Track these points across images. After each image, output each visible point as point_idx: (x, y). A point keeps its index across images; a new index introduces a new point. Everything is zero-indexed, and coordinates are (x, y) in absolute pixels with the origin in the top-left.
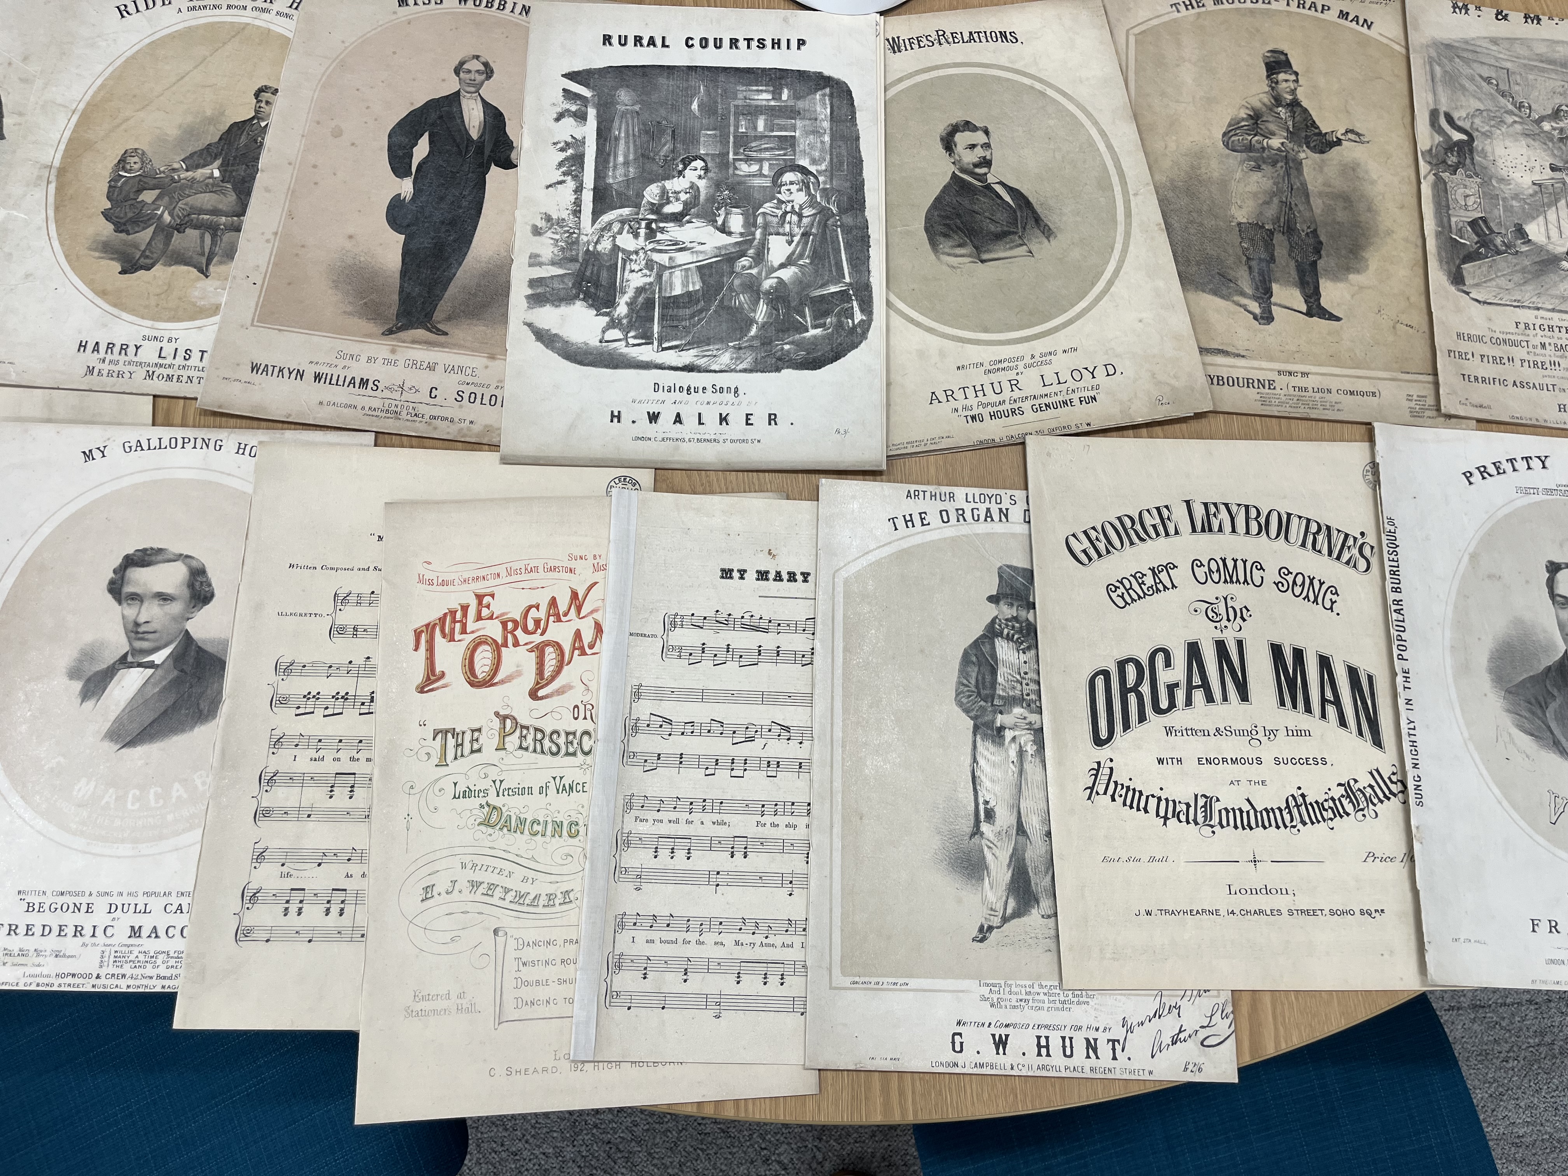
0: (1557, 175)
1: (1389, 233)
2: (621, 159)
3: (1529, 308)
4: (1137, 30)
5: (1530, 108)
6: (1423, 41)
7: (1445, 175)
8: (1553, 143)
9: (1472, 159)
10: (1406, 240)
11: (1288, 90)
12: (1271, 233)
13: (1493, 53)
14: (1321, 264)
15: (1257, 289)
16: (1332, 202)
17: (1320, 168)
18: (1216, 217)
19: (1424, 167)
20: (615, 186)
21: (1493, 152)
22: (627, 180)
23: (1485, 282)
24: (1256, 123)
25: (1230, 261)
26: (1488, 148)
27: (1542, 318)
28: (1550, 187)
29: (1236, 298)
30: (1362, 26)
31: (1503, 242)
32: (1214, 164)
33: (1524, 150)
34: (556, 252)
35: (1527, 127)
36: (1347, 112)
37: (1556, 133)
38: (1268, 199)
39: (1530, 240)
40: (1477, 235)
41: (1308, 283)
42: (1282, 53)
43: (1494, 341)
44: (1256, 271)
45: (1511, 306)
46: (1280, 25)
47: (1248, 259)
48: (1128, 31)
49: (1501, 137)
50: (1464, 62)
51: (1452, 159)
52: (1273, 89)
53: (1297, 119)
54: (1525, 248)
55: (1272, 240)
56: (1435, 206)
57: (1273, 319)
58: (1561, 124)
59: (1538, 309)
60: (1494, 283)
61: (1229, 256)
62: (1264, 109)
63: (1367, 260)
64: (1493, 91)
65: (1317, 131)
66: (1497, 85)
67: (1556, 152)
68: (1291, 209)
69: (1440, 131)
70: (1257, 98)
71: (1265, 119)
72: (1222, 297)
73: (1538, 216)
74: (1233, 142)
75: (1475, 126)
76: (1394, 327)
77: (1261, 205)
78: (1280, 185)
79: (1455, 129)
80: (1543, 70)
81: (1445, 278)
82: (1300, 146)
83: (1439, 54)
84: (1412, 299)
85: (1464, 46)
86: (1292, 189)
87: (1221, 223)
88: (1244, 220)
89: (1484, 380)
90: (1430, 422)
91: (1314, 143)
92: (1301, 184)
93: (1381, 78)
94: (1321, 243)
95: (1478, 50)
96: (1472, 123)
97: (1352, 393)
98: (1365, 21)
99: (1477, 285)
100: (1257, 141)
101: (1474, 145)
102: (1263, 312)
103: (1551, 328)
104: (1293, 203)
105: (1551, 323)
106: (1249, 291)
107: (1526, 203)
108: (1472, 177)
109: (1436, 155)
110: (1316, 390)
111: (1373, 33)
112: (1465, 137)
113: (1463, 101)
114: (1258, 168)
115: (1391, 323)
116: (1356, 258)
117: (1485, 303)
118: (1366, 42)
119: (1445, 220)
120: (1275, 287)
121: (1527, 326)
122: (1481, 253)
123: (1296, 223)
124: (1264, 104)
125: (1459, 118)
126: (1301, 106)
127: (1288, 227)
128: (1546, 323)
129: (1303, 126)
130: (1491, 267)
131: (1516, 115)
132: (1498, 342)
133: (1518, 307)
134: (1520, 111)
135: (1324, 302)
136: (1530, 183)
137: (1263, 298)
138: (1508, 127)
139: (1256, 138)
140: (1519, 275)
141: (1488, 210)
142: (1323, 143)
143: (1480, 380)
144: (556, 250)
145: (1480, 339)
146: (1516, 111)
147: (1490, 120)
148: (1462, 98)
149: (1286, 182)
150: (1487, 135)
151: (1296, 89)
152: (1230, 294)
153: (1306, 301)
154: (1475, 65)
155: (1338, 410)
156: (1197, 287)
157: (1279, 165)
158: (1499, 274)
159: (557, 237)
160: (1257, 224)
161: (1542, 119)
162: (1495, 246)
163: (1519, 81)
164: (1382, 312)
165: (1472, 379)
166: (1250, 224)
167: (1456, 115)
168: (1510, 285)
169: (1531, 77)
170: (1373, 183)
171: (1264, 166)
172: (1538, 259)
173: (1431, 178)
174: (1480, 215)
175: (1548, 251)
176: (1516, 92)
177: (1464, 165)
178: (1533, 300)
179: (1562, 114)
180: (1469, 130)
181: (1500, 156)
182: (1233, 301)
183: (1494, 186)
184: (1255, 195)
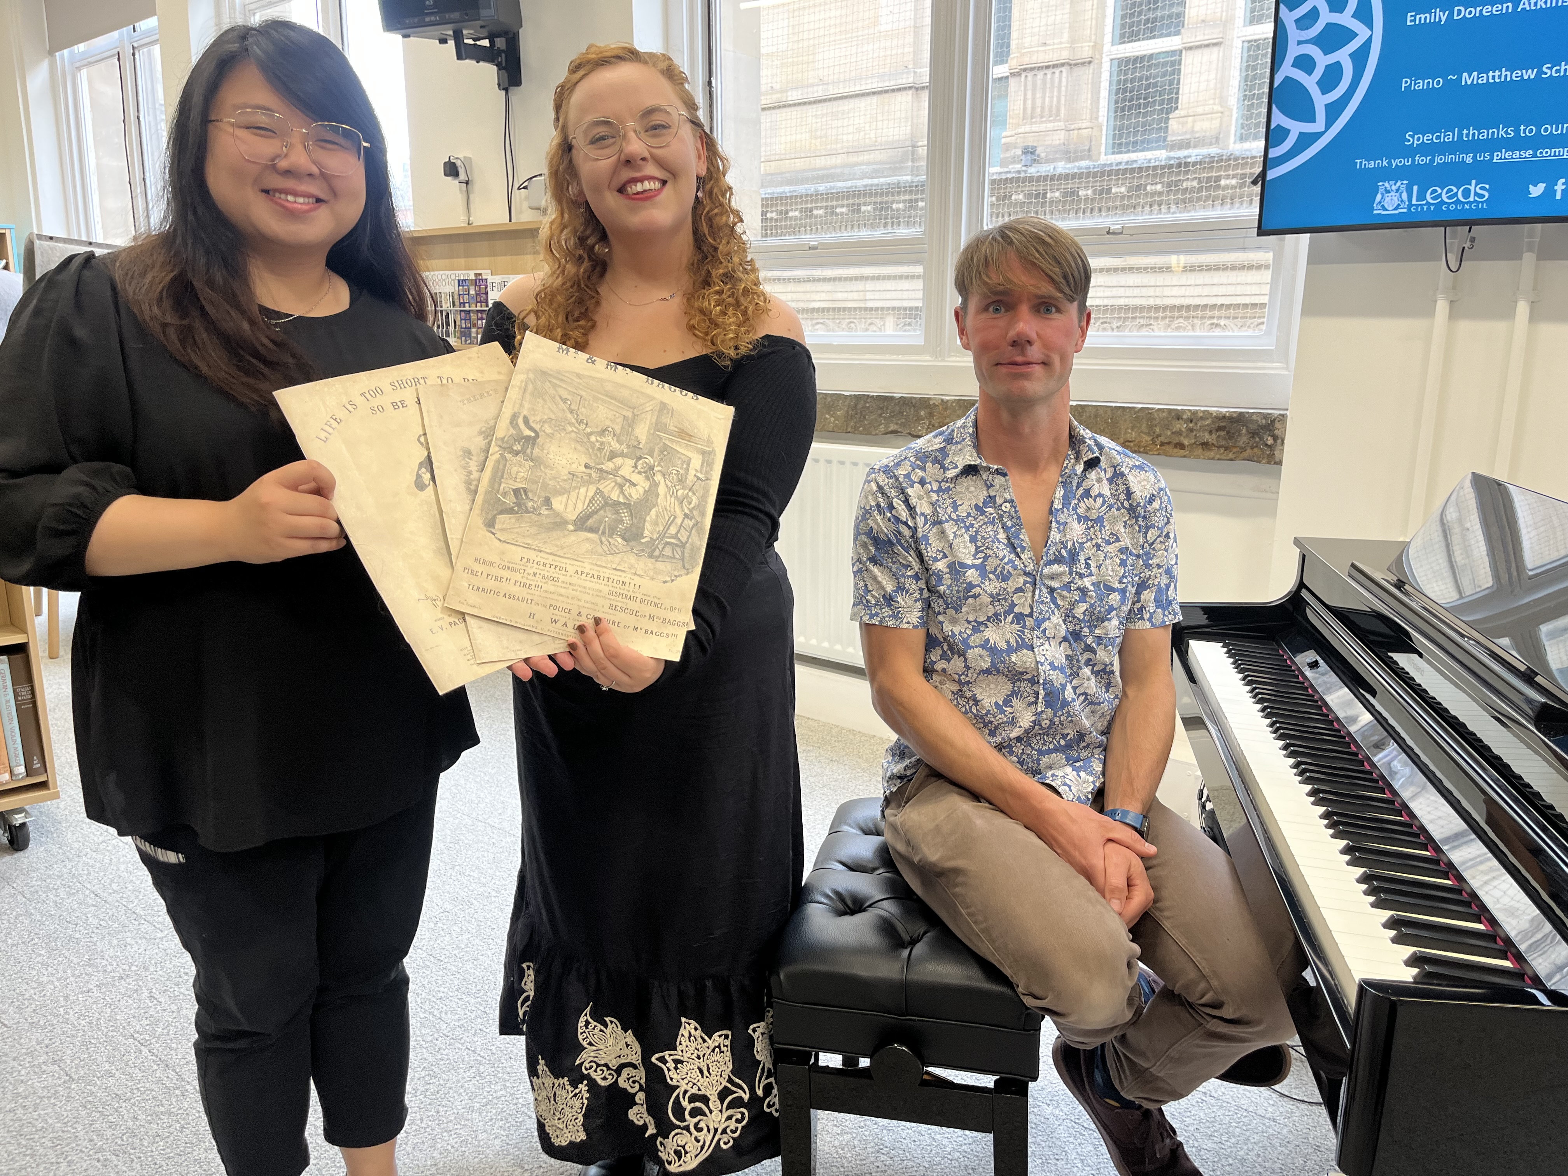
3: (535, 550)
5: (587, 425)
6: (527, 366)
7: (509, 456)
8: (594, 450)
9: (533, 449)
13: (575, 384)
19: (494, 448)
21: (549, 448)
23: (509, 528)
26: (546, 445)
27: (541, 557)
28: (580, 477)
31: (533, 506)
33: (572, 450)
35: (579, 436)
37: (598, 445)
39: (552, 508)
40: (516, 497)
43: (501, 566)
45: (522, 546)
49: (559, 439)
50: (552, 385)
51: (518, 447)
54: (546, 512)
56: (493, 474)
58: (604, 440)
59: (540, 551)
60: (516, 530)
64: (565, 408)
66: (569, 405)
69: (516, 427)
73: (564, 494)
75: (543, 429)
79: (528, 428)
80: (606, 402)
81: (481, 521)
83: (535, 377)
85: (556, 375)
95: (565, 379)
96: (542, 426)
99: (502, 530)
101: (538, 441)
103: (544, 564)
105: (546, 561)
107: (560, 484)
108: (528, 461)
109: (507, 442)
112: (533, 434)
113: (540, 411)
117: (502, 541)
119: (497, 484)
121: (528, 560)
122: (514, 510)
125: (533, 422)
128: (542, 561)
130: (518, 520)
131: (575, 427)
132: (504, 568)
133: (527, 548)
134: (579, 425)
136: (568, 472)
138: (567, 433)
140: (536, 528)
141: (530, 484)
143: (481, 590)
145: (491, 564)
146: (577, 425)
147: (555, 426)
148: (541, 408)
150: (551, 436)
154: (559, 389)
158: (523, 525)
161: (591, 434)
162: (526, 507)
163: (586, 406)
165: (475, 588)
167: (531, 420)
168: (528, 534)
169: (595, 404)
172: (553, 520)
173: (497, 456)
174: (523, 486)
176: (581, 412)
177: (525, 452)
178: (539, 545)
179: (607, 433)
180: (538, 430)
181: (553, 451)
183: (541, 469)
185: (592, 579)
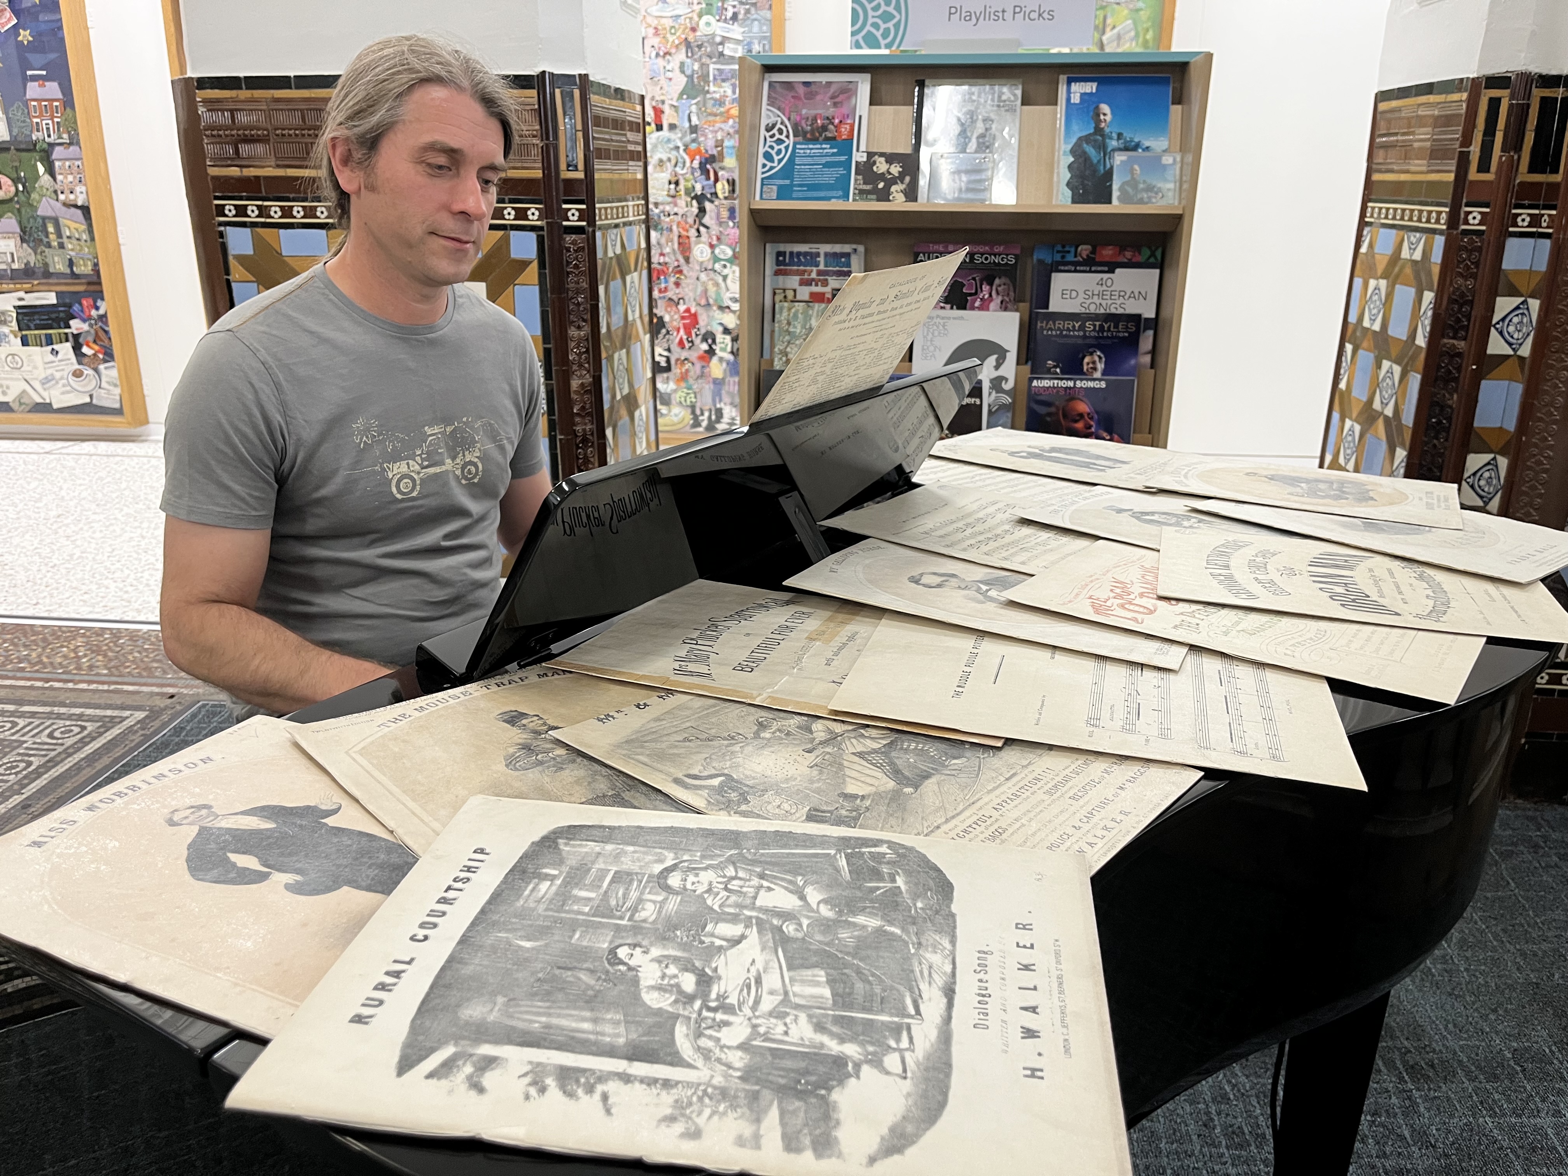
2: (586, 1026)
20: (633, 1036)
22: (626, 1022)
34: (735, 1115)
144: (731, 1115)
159: (707, 1112)
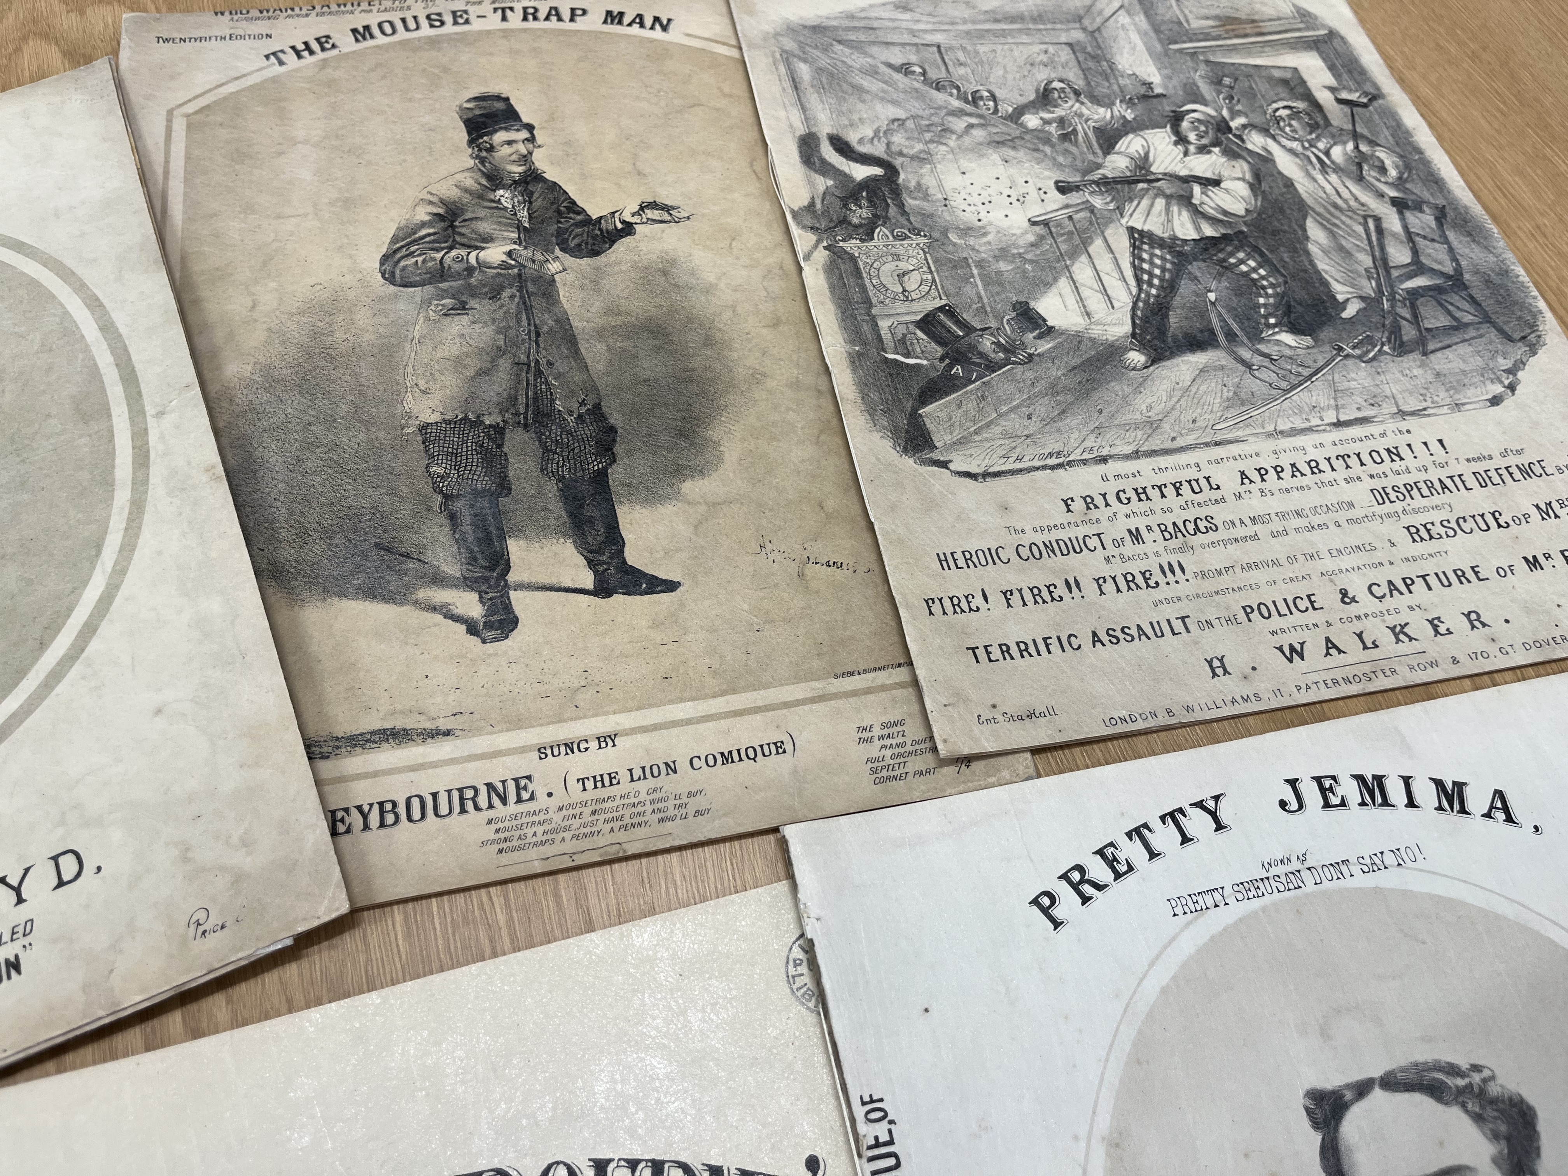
0: (1075, 198)
1: (758, 378)
3: (1085, 462)
4: (190, 108)
5: (994, 98)
6: (768, 28)
7: (852, 246)
8: (1052, 146)
9: (901, 206)
10: (796, 385)
11: (514, 157)
12: (499, 431)
13: (904, 25)
14: (616, 475)
15: (472, 560)
16: (626, 344)
17: (595, 282)
18: (368, 424)
19: (803, 239)
21: (941, 186)
23: (976, 432)
24: (452, 226)
25: (405, 512)
26: (929, 181)
27: (1117, 476)
28: (1067, 222)
29: (422, 594)
30: (652, 28)
31: (998, 344)
32: (363, 318)
33: (1001, 170)
35: (994, 130)
36: (639, 173)
37: (1052, 128)
38: (485, 365)
39: (1051, 329)
40: (940, 342)
41: (591, 521)
42: (498, 98)
43: (1025, 552)
44: (468, 519)
45: (1044, 467)
46: (491, 54)
47: (447, 497)
48: (170, 113)
49: (950, 156)
50: (852, 48)
51: (860, 214)
52: (483, 161)
53: (538, 203)
54: (1044, 346)
55: (500, 446)
56: (839, 307)
57: (513, 622)
58: (1059, 112)
59: (1104, 460)
60: (997, 430)
61: (402, 499)
62: (466, 199)
63: (717, 444)
64: (916, 85)
65: (579, 218)
66: (924, 74)
67: (1061, 159)
68: (539, 373)
69: (825, 169)
70: (451, 181)
71: (469, 215)
72: (390, 598)
73: (1056, 279)
74: (404, 269)
75: (894, 148)
76: (801, 575)
77: (473, 378)
78: (512, 333)
79: (856, 161)
80: (1003, 34)
81: (888, 444)
82: (548, 250)
83: (802, 45)
84: (830, 504)
85: (846, 23)
86: (538, 335)
87: (381, 435)
88: (435, 417)
89: (1024, 650)
90: (921, 785)
91: (576, 241)
92: (557, 321)
93: (699, 105)
94: (612, 430)
95: (876, 24)
96: (888, 145)
97: (727, 758)
98: (657, 19)
99: (961, 442)
100: (455, 259)
101: (900, 181)
102: (491, 611)
103: (1141, 494)
104: (543, 362)
105: (1140, 483)
106: (453, 570)
107: (1026, 261)
108: (906, 237)
109: (826, 212)
110: (637, 773)
111: (674, 35)
112: (878, 171)
113: (862, 110)
114: (462, 308)
115: (794, 568)
116: (693, 444)
117: (986, 475)
118: (662, 52)
119: (866, 328)
120: (515, 548)
121: (1089, 502)
122: (956, 377)
123: (553, 401)
124: (466, 190)
125: (861, 141)
126: (545, 180)
127: (537, 413)
128: (1127, 486)
129: (550, 213)
130: (983, 398)
131: (970, 115)
132: (1035, 553)
133: (1060, 466)
134: (976, 106)
135: (633, 557)
136: (1026, 224)
137: (486, 579)
138: (960, 137)
139: (453, 253)
140: (1046, 400)
141: (952, 290)
142: (595, 237)
143: (1014, 651)
145: (993, 556)
146: (969, 108)
147: (922, 131)
148: (860, 106)
149: (525, 323)
150: (923, 159)
151: (531, 153)
152: (407, 587)
153: (591, 564)
154: (874, 50)
155: (698, 813)
156: (325, 590)
157: (506, 294)
158: (1004, 409)
160: (465, 419)
161: (1020, 111)
162: (982, 355)
163: (962, 59)
164: (769, 547)
165: (996, 653)
166: (448, 422)
167: (852, 137)
168: (1033, 426)
169: (982, 49)
170: (709, 289)
171: (473, 303)
172: (1076, 361)
173: (821, 255)
174: (938, 303)
175: (1092, 340)
176: (961, 78)
177: (886, 219)
178: (1088, 444)
179: (1056, 95)
180: (885, 156)
181: (954, 190)
182: (416, 603)
183: (955, 245)
184: (458, 362)
185: (1299, 481)
